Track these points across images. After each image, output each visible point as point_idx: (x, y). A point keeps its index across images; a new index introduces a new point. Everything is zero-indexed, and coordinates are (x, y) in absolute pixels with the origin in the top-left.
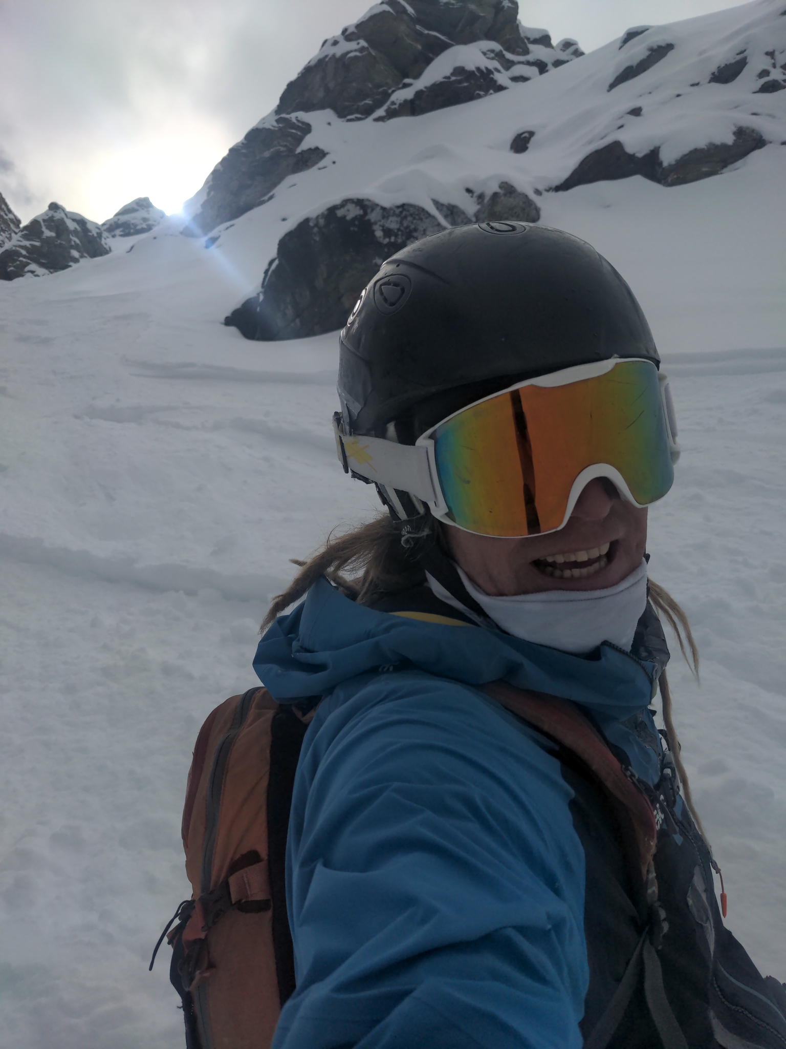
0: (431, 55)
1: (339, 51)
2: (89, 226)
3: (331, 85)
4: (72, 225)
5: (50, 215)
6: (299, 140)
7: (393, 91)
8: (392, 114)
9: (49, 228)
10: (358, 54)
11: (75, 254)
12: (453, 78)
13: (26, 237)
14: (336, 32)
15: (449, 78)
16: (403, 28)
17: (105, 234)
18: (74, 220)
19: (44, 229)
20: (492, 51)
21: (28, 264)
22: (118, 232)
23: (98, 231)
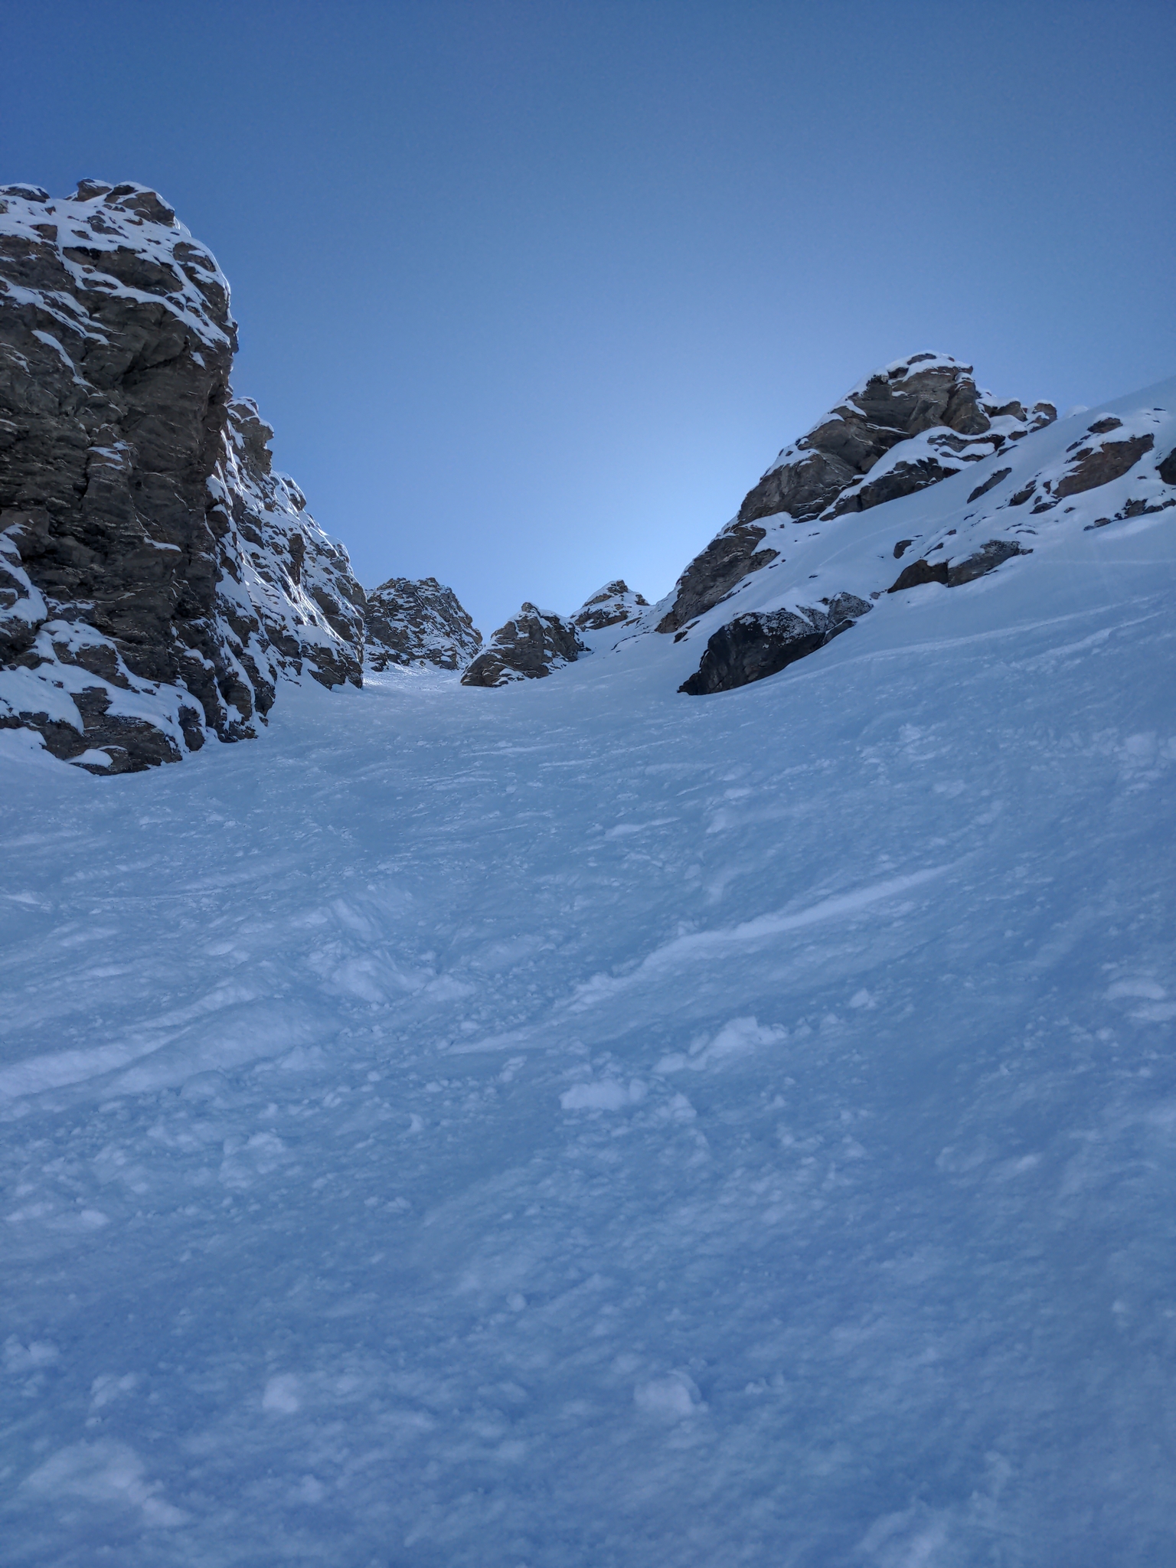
0: (884, 448)
1: (792, 461)
2: (562, 623)
3: (786, 491)
4: (545, 624)
5: (524, 616)
6: (755, 544)
7: (844, 488)
8: (841, 510)
9: (522, 629)
10: (809, 462)
11: (549, 653)
12: (896, 472)
14: (789, 442)
15: (892, 472)
16: (853, 429)
17: (578, 629)
18: (547, 618)
19: (518, 630)
20: (941, 437)
21: (503, 668)
22: (588, 624)
23: (570, 626)
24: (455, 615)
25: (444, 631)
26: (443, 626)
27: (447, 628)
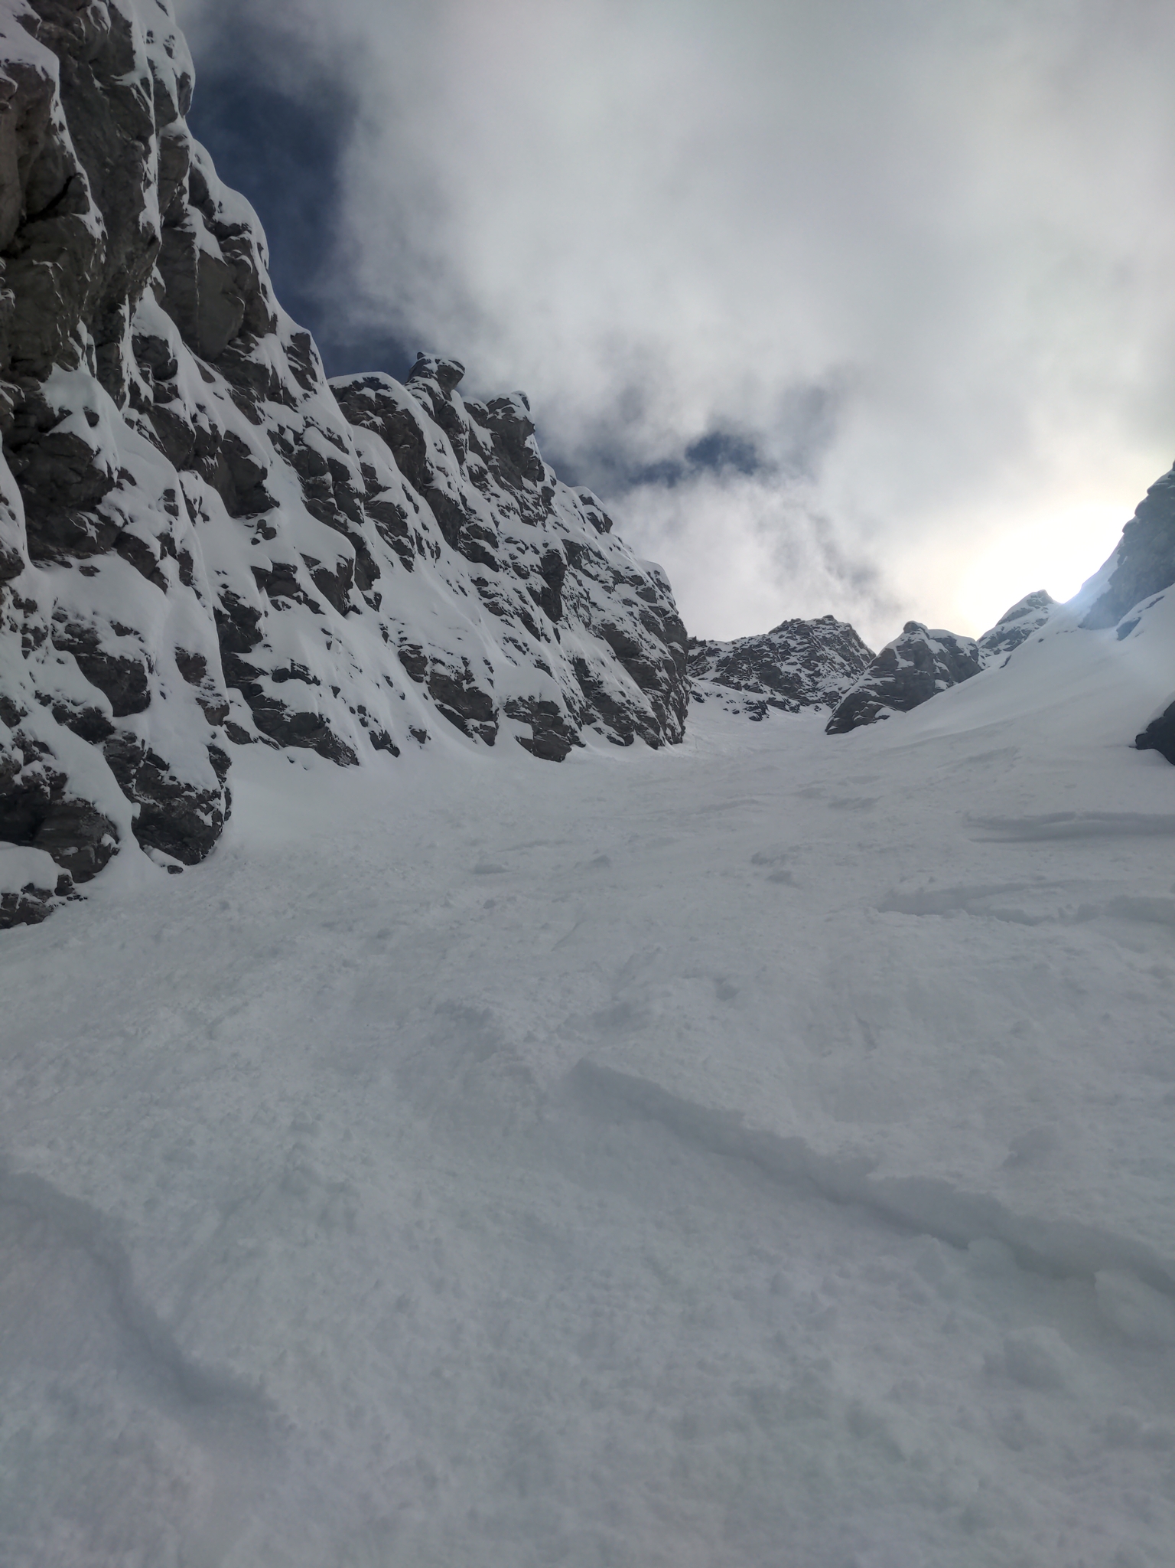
2: (959, 644)
4: (935, 647)
5: (906, 639)
9: (905, 657)
11: (940, 683)
13: (875, 674)
17: (983, 651)
18: (938, 640)
19: (899, 659)
21: (880, 708)
23: (973, 648)
24: (856, 653)
25: (843, 671)
26: (842, 665)
27: (848, 668)
